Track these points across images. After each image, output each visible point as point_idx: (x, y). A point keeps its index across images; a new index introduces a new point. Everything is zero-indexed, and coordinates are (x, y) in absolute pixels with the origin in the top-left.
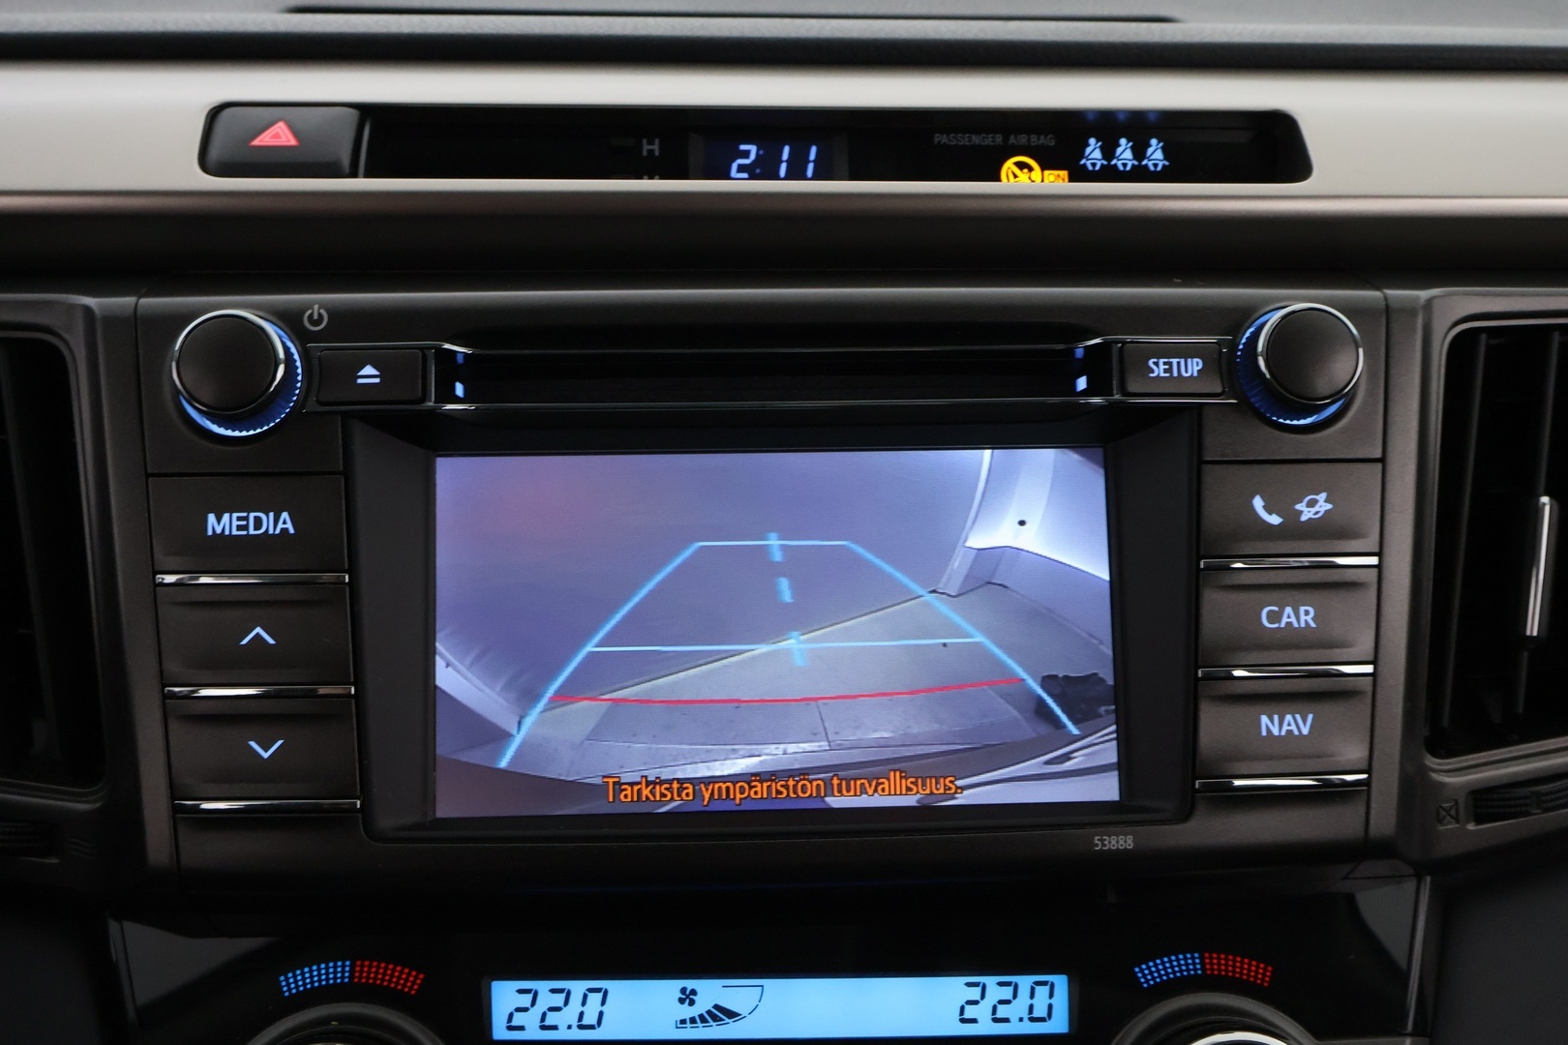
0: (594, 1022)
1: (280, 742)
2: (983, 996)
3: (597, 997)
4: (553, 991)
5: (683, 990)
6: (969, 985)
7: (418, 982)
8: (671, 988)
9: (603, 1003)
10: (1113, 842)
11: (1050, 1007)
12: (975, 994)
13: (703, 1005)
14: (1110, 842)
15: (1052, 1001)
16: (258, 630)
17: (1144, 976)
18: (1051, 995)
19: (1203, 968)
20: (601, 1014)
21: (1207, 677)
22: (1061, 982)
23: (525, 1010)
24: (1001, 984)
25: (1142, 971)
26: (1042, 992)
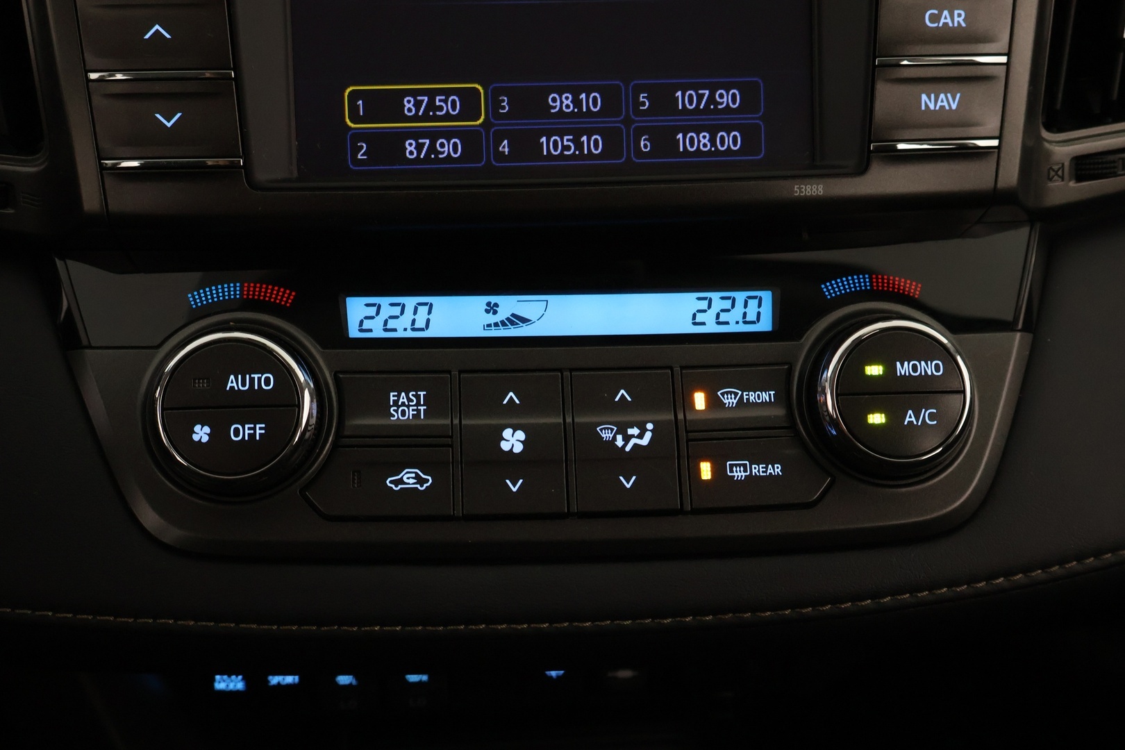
0: (423, 326)
1: (179, 115)
2: (709, 307)
3: (425, 309)
4: (392, 305)
5: (489, 304)
6: (699, 299)
7: (292, 297)
8: (480, 302)
9: (430, 312)
10: (809, 190)
11: (759, 314)
12: (704, 305)
13: (503, 314)
14: (806, 190)
15: (760, 310)
16: (157, 27)
17: (828, 290)
18: (760, 306)
19: (871, 285)
20: (428, 321)
21: (882, 65)
22: (767, 296)
23: (372, 318)
24: (722, 298)
25: (827, 287)
26: (753, 304)
